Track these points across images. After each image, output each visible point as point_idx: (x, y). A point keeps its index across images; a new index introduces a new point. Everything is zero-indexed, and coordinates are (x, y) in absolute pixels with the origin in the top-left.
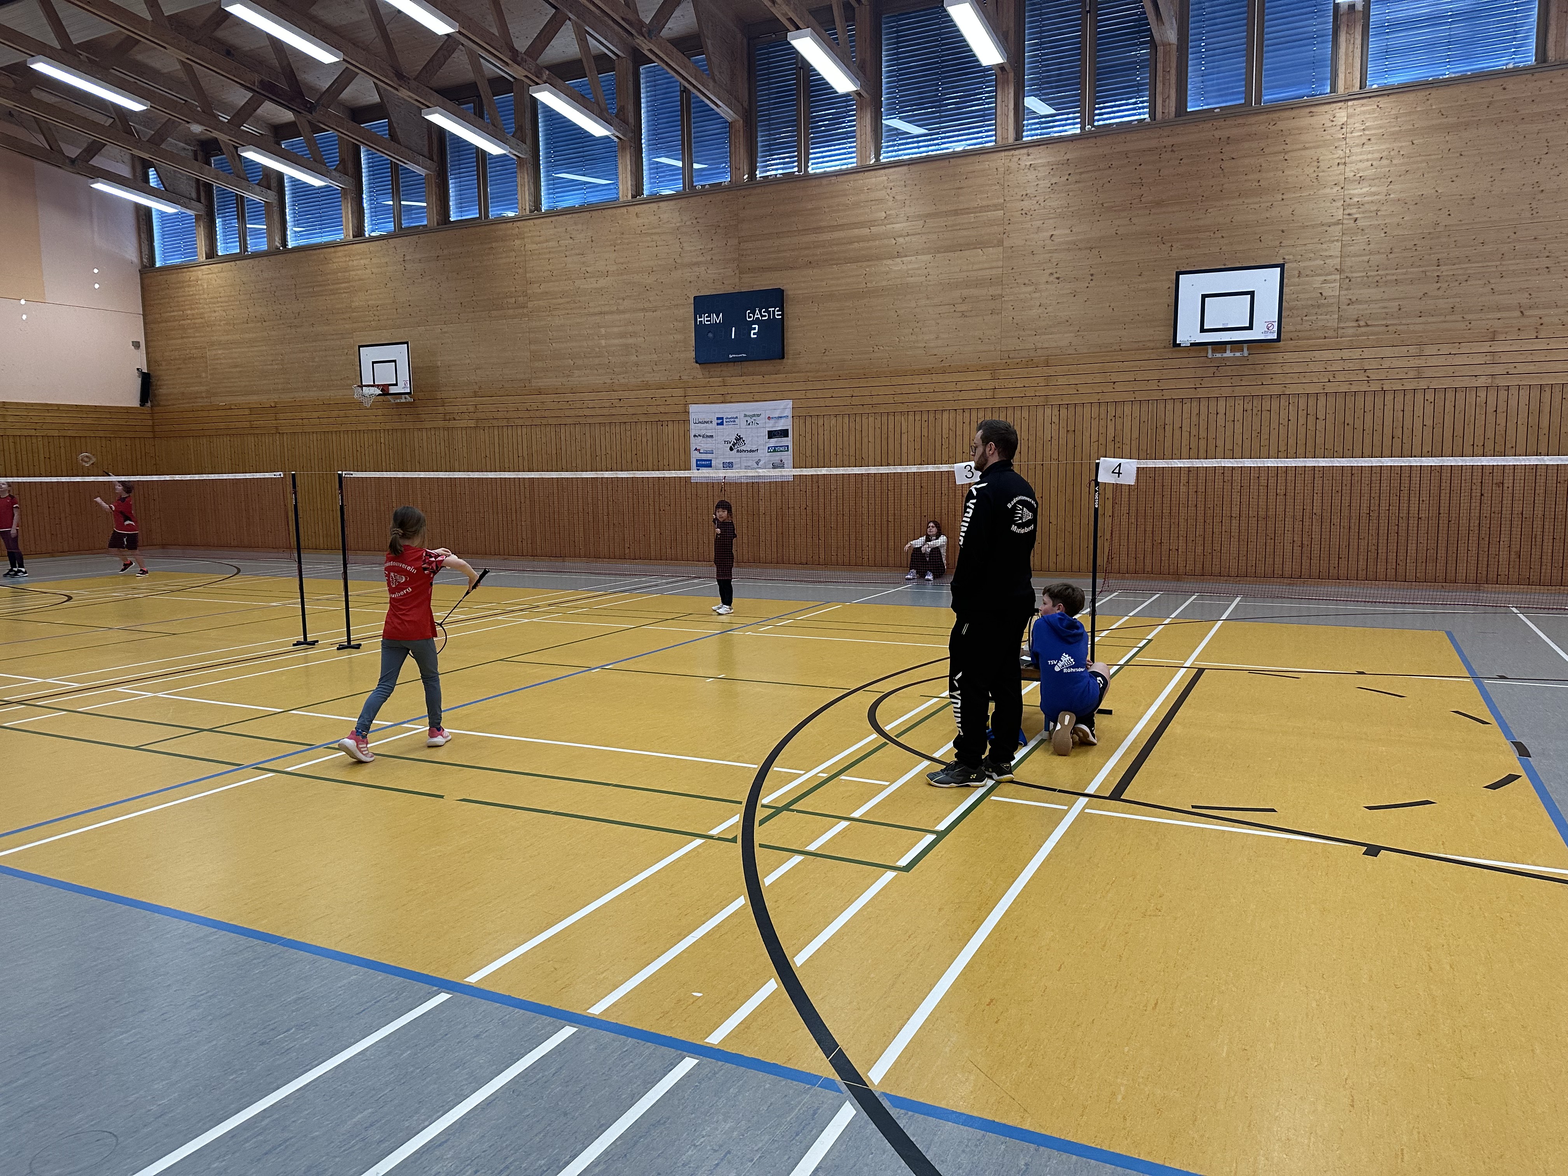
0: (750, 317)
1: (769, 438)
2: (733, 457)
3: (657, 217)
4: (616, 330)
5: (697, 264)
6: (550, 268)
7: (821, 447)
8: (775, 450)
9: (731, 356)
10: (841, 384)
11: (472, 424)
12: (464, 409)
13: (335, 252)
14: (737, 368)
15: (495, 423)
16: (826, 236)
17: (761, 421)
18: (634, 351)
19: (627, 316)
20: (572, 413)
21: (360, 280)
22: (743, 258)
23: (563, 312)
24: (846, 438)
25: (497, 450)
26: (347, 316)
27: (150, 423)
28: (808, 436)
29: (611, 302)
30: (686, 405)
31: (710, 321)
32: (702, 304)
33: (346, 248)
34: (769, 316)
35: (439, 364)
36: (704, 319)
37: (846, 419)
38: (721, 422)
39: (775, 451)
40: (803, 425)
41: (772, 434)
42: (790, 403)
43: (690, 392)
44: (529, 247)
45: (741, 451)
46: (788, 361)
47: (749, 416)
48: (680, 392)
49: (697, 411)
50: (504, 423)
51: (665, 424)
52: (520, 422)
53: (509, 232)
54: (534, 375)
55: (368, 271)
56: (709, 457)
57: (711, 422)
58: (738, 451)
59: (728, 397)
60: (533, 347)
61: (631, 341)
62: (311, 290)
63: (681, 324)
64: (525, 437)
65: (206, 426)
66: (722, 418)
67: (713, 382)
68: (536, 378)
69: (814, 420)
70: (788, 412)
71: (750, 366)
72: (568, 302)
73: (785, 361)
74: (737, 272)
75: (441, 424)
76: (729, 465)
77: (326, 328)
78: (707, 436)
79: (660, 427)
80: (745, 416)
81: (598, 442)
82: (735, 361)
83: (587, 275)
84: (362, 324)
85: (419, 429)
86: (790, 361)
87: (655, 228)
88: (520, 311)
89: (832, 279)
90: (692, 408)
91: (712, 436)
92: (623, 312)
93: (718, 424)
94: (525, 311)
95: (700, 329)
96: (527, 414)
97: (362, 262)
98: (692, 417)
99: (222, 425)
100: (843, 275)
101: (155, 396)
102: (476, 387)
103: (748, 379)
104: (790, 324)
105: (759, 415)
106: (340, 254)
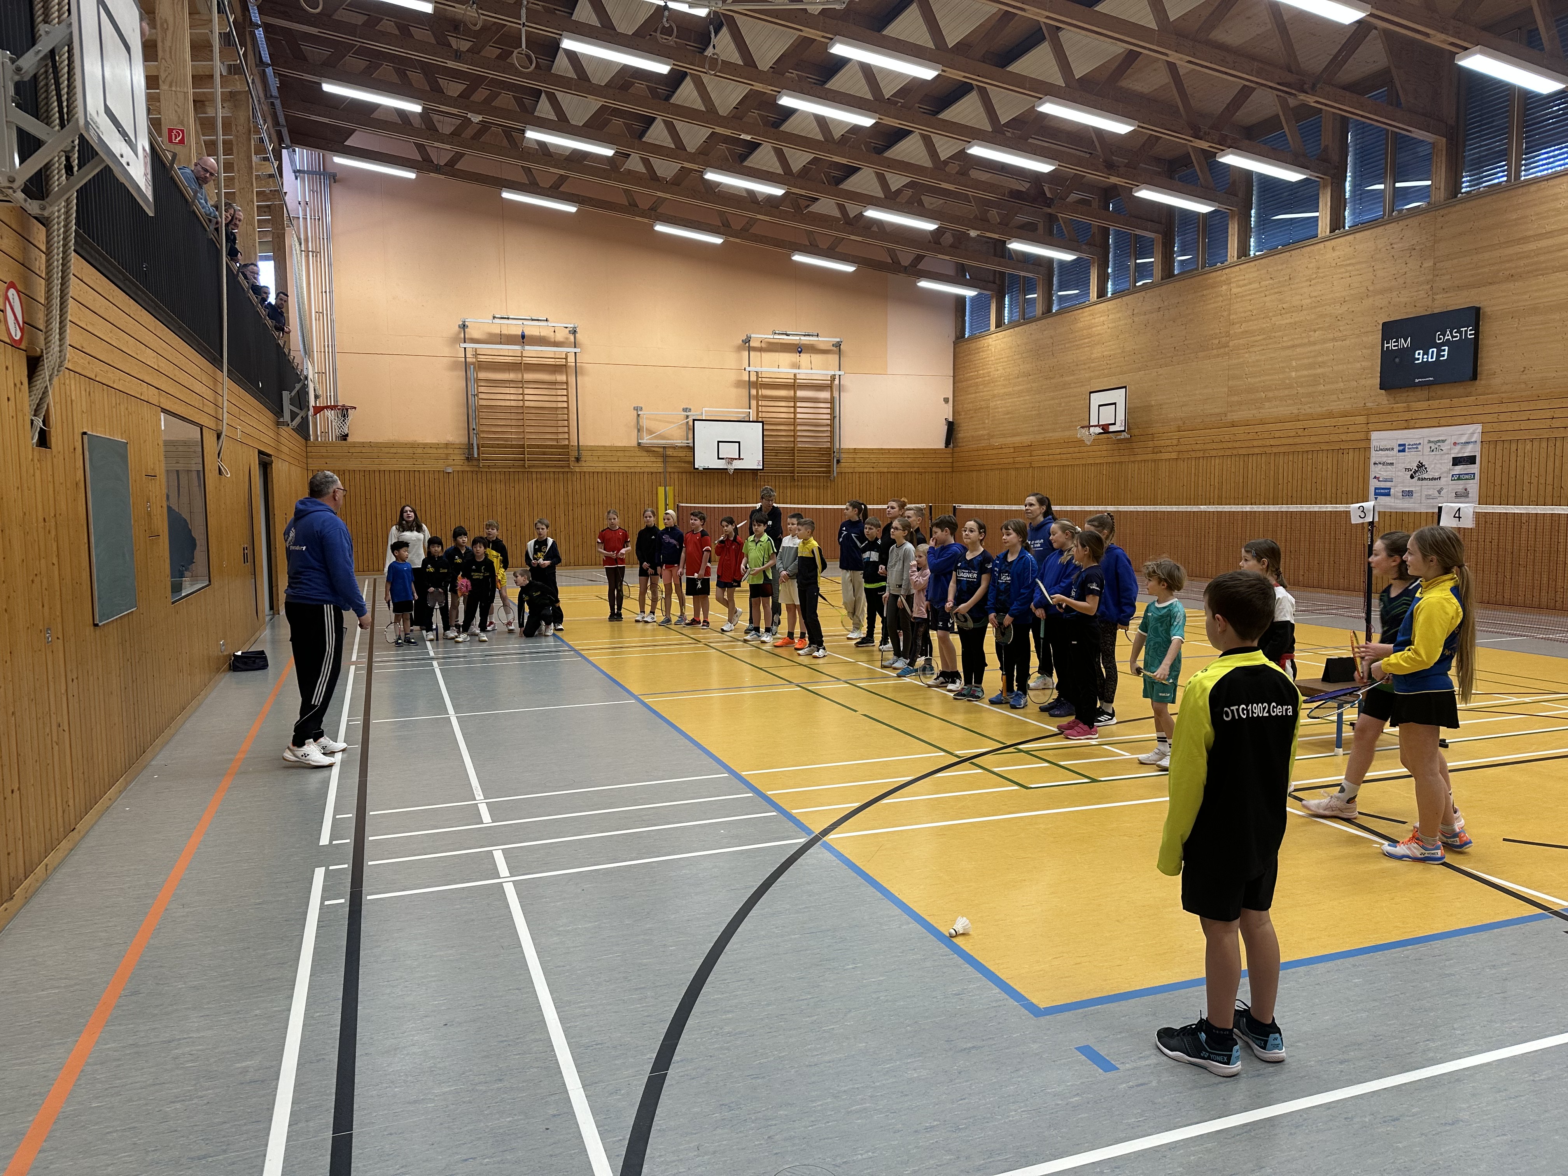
0: (1440, 339)
1: (1453, 465)
2: (1414, 485)
3: (1352, 248)
4: (1306, 361)
5: (1390, 290)
6: (1250, 308)
7: (1512, 475)
8: (1459, 477)
9: (1417, 381)
10: (1541, 404)
11: (1174, 455)
12: (1168, 442)
13: (1083, 313)
14: (1423, 393)
15: (1193, 454)
16: (1532, 246)
17: (1445, 447)
18: (1322, 381)
19: (1317, 347)
20: (1260, 443)
21: (1099, 334)
22: (1438, 278)
23: (1259, 348)
24: (1543, 465)
25: (1193, 480)
26: (1086, 367)
27: (951, 460)
28: (1499, 463)
29: (1303, 335)
30: (1368, 432)
31: (1397, 346)
32: (1390, 330)
33: (1091, 308)
34: (1461, 336)
35: (1153, 403)
36: (1392, 345)
37: (1544, 445)
38: (1402, 448)
39: (1459, 479)
40: (1492, 451)
41: (1457, 461)
42: (1479, 428)
43: (1373, 419)
44: (1234, 290)
45: (1422, 479)
46: (1481, 382)
47: (1432, 442)
48: (1362, 419)
49: (1378, 438)
50: (1201, 454)
51: (1345, 452)
52: (1214, 453)
53: (1218, 279)
54: (1230, 409)
55: (1105, 327)
56: (1388, 485)
57: (1393, 449)
58: (1419, 479)
59: (1412, 423)
60: (1230, 383)
61: (1319, 371)
62: (1063, 346)
63: (1369, 351)
64: (1217, 467)
65: (985, 462)
66: (1404, 445)
67: (1397, 408)
68: (1232, 411)
69: (1506, 445)
70: (1477, 437)
71: (1439, 390)
72: (1264, 339)
73: (1477, 382)
74: (1430, 293)
75: (1150, 456)
76: (1408, 494)
77: (1072, 378)
78: (1388, 464)
79: (1340, 455)
80: (1430, 442)
81: (1281, 471)
82: (1421, 385)
83: (1283, 311)
84: (1097, 373)
85: (1133, 462)
86: (1483, 382)
87: (1349, 259)
88: (1222, 350)
89: (1536, 291)
90: (1374, 435)
91: (1392, 464)
92: (1314, 344)
93: (1399, 451)
94: (1227, 349)
95: (1386, 355)
96: (1220, 446)
97: (1102, 319)
98: (1374, 444)
99: (995, 461)
100: (1550, 285)
101: (956, 439)
102: (1180, 423)
103: (1435, 403)
104: (1487, 342)
105: (1443, 441)
106: (1086, 314)
